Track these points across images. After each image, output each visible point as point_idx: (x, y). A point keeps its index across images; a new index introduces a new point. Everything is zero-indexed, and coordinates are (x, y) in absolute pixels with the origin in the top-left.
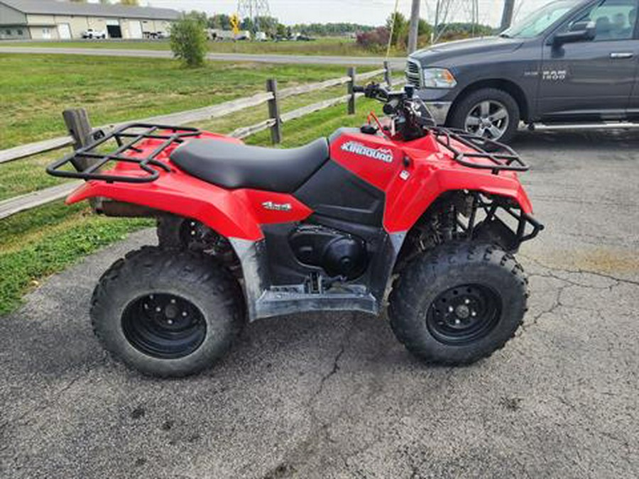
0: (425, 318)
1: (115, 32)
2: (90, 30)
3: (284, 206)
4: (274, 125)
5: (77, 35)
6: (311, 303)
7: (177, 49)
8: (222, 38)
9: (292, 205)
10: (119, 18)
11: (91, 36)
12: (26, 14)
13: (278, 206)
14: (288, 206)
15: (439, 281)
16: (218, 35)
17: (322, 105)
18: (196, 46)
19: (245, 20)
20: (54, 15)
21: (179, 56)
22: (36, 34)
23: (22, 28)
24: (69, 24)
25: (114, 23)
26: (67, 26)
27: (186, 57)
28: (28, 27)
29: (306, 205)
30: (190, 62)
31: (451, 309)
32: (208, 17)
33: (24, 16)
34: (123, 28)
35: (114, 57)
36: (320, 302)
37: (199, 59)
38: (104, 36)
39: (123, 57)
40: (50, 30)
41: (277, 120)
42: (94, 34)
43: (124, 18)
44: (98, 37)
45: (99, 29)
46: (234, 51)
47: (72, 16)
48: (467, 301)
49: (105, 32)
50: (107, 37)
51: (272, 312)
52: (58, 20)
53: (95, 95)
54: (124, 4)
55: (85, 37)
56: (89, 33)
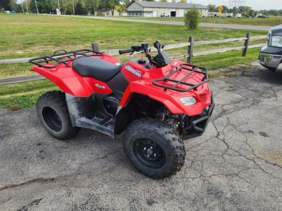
0: (132, 148)
1: (173, 14)
2: (164, 14)
3: (102, 87)
4: (188, 57)
5: (159, 16)
6: (94, 127)
7: (187, 22)
8: (218, 17)
9: (105, 87)
10: (176, 8)
11: (164, 16)
12: (144, 7)
13: (100, 86)
14: (104, 87)
15: (135, 133)
16: (217, 15)
17: (222, 50)
18: (195, 21)
19: (234, 8)
20: (153, 8)
21: (187, 25)
22: (146, 15)
23: (141, 12)
24: (157, 11)
25: (174, 10)
26: (156, 12)
27: (189, 25)
28: (143, 12)
29: (111, 89)
30: (191, 27)
31: (145, 149)
32: (216, 7)
33: (142, 8)
34: (177, 13)
35: (164, 24)
36: (97, 127)
37: (195, 26)
38: (169, 16)
39: (167, 25)
40: (150, 13)
41: (190, 56)
42: (165, 15)
43: (178, 8)
44: (166, 16)
45: (168, 13)
46: (217, 23)
47: (159, 8)
48: (151, 148)
49: (170, 14)
50: (170, 16)
51: (81, 125)
52: (154, 9)
53: (143, 39)
54: (181, 2)
55: (162, 16)
56: (163, 15)
